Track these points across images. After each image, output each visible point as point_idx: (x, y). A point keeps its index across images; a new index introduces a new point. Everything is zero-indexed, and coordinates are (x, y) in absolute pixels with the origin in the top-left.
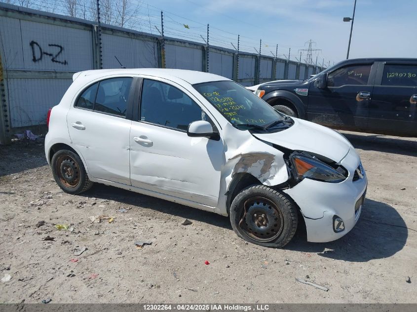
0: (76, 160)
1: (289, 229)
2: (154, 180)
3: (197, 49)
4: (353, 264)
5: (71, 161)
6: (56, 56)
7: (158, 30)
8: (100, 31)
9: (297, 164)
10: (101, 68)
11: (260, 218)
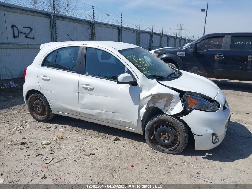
0: (44, 100)
1: (183, 142)
2: (94, 112)
3: (115, 29)
4: (225, 163)
5: (40, 101)
6: (28, 34)
7: (91, 17)
8: (55, 18)
9: (188, 100)
10: (57, 41)
11: (164, 135)
